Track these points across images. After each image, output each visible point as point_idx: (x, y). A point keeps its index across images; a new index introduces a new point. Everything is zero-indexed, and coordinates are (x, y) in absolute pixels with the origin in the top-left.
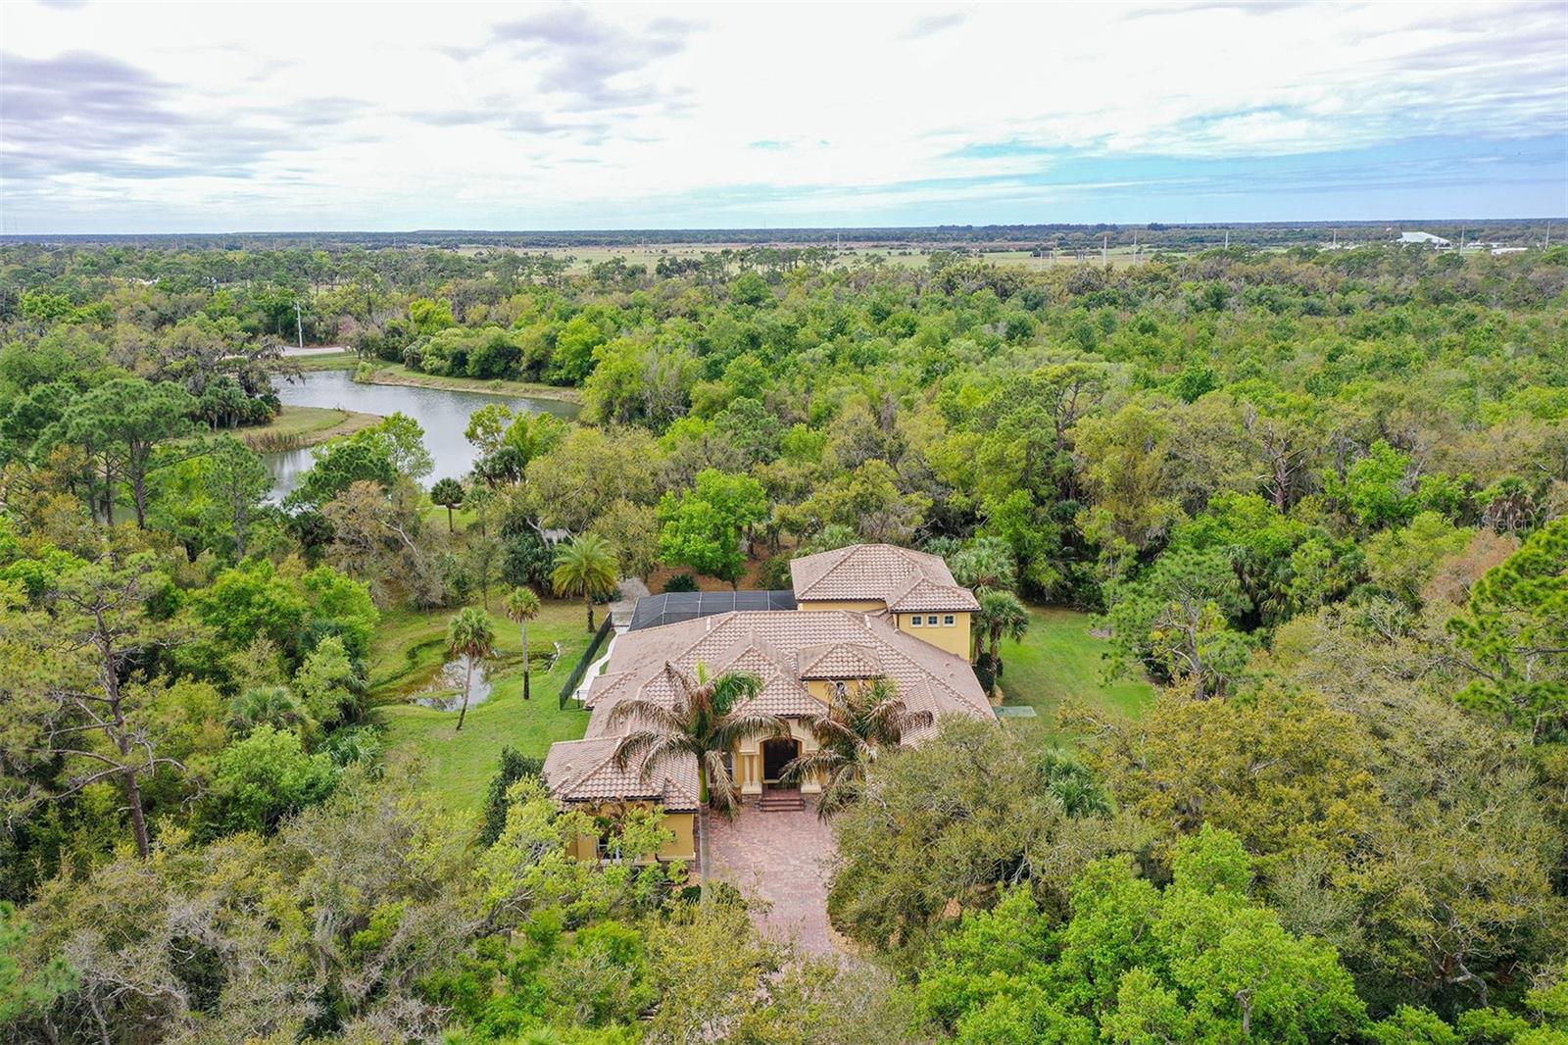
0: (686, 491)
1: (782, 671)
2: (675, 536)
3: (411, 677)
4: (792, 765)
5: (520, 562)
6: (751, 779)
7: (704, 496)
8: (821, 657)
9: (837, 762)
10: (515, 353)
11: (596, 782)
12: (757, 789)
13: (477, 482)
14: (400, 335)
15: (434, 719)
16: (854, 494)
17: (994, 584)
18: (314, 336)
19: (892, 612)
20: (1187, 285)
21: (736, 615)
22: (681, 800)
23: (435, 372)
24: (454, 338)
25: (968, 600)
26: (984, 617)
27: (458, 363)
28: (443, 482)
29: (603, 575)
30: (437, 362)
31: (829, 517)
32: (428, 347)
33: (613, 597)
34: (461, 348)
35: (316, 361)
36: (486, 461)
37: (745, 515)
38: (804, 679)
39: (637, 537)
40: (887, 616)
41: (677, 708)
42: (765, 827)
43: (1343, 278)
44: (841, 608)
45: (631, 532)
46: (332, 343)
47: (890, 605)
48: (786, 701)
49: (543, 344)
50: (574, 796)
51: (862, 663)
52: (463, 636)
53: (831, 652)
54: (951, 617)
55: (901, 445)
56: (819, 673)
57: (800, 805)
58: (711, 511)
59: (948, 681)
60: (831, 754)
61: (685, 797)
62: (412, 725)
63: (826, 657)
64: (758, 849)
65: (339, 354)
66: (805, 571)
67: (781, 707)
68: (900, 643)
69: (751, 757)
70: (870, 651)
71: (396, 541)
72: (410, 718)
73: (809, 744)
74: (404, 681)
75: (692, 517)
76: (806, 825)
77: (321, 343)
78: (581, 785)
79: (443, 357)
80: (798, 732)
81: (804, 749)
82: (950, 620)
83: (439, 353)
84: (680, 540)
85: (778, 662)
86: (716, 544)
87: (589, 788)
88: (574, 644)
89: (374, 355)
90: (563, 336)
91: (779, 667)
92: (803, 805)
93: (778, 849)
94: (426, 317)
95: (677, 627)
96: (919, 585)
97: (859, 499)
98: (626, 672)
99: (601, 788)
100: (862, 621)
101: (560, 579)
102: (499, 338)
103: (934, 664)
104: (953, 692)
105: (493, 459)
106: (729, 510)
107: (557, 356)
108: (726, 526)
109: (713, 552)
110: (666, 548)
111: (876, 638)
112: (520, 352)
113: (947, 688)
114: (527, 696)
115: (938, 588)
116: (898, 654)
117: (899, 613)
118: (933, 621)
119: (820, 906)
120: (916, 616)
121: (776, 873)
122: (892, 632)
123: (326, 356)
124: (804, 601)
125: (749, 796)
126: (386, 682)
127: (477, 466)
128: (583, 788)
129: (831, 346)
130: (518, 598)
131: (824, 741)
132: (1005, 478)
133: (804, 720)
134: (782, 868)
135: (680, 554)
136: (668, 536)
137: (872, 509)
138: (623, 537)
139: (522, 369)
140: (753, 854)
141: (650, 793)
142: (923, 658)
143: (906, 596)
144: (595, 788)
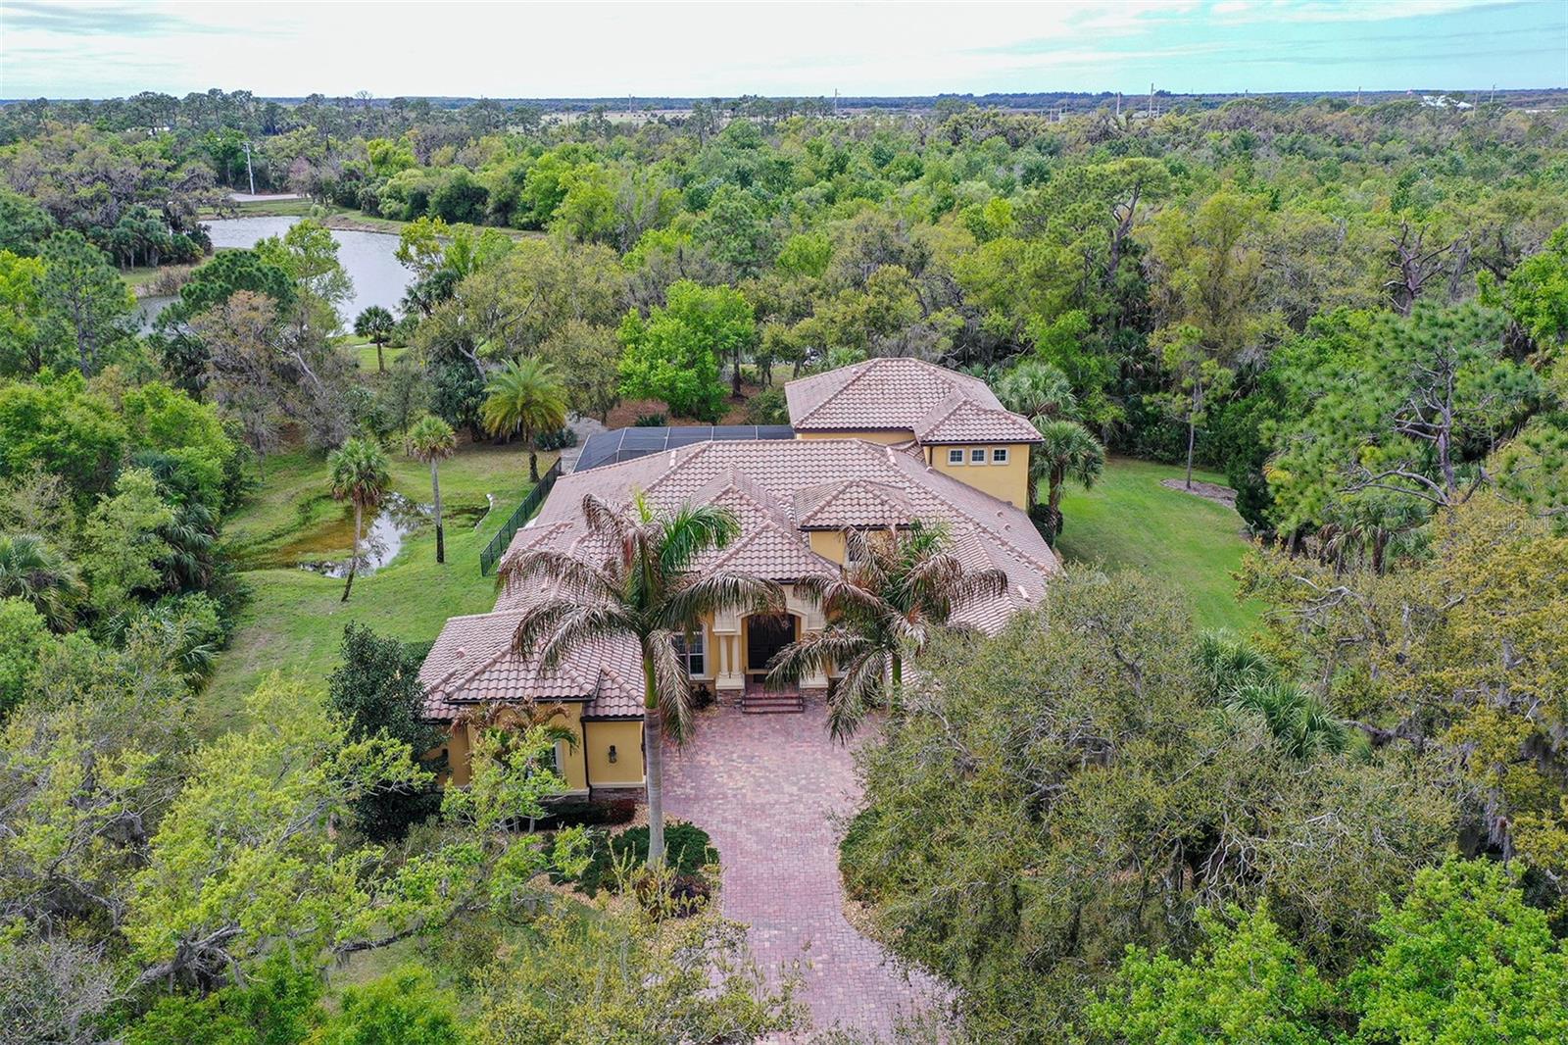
0: (655, 310)
1: (772, 519)
2: (640, 361)
3: (298, 535)
4: (788, 653)
5: (450, 398)
6: (730, 669)
7: (676, 313)
8: (828, 498)
9: (857, 648)
10: (481, 195)
11: (495, 675)
12: (737, 682)
13: (409, 310)
14: (358, 179)
15: (314, 587)
16: (866, 307)
17: (1053, 412)
18: (268, 182)
19: (924, 443)
20: (1212, 136)
21: (710, 446)
22: (624, 701)
23: (394, 216)
24: (412, 179)
25: (1026, 429)
26: (1045, 454)
27: (419, 204)
28: (369, 311)
29: (547, 408)
30: (395, 205)
31: (834, 338)
32: (386, 189)
33: (566, 441)
34: (423, 189)
35: (265, 207)
36: (420, 286)
37: (728, 337)
38: (804, 529)
39: (591, 364)
40: (916, 450)
41: (610, 565)
42: (750, 736)
43: (1380, 129)
44: (855, 438)
45: (584, 356)
46: (286, 190)
47: (919, 434)
48: (779, 560)
49: (510, 184)
50: (462, 695)
51: (886, 508)
52: (345, 477)
53: (843, 492)
54: (1004, 452)
55: (923, 255)
56: (827, 519)
57: (799, 705)
58: (683, 331)
59: (1004, 535)
60: (848, 636)
61: (629, 697)
62: (287, 595)
63: (835, 498)
64: (737, 769)
65: (292, 200)
66: (801, 396)
67: (771, 568)
68: (934, 484)
69: (730, 638)
70: (897, 492)
71: (295, 371)
72: (284, 586)
73: (811, 618)
74: (289, 539)
75: (660, 339)
76: (806, 734)
77: (275, 191)
78: (471, 680)
79: (402, 200)
80: (795, 604)
81: (804, 628)
82: (1000, 456)
83: (396, 195)
84: (644, 366)
85: (767, 507)
86: (691, 373)
87: (484, 684)
88: (511, 496)
89: (330, 201)
90: (533, 173)
91: (769, 514)
92: (802, 704)
93: (766, 768)
94: (385, 158)
95: (630, 465)
96: (959, 408)
97: (871, 315)
98: (559, 523)
99: (503, 684)
100: (884, 454)
101: (492, 414)
102: (463, 177)
103: (986, 514)
104: (1012, 550)
105: (429, 284)
106: (707, 330)
107: (526, 196)
108: (704, 349)
109: (685, 382)
110: (629, 376)
111: (903, 476)
112: (486, 192)
113: (1004, 544)
114: (441, 558)
115: (985, 412)
116: (935, 498)
117: (932, 445)
118: (978, 456)
119: (827, 861)
120: (956, 449)
121: (763, 805)
122: (923, 471)
123: (277, 201)
124: (804, 431)
125: (726, 692)
126: (265, 541)
127: (410, 292)
128: (475, 684)
129: (829, 184)
130: (425, 430)
131: (833, 616)
132: (1056, 292)
133: (808, 586)
134: (772, 797)
135: (645, 385)
136: (629, 361)
137: (888, 327)
138: (575, 365)
139: (488, 211)
140: (730, 776)
141: (575, 692)
142: (967, 504)
143: (942, 423)
144: (493, 684)
